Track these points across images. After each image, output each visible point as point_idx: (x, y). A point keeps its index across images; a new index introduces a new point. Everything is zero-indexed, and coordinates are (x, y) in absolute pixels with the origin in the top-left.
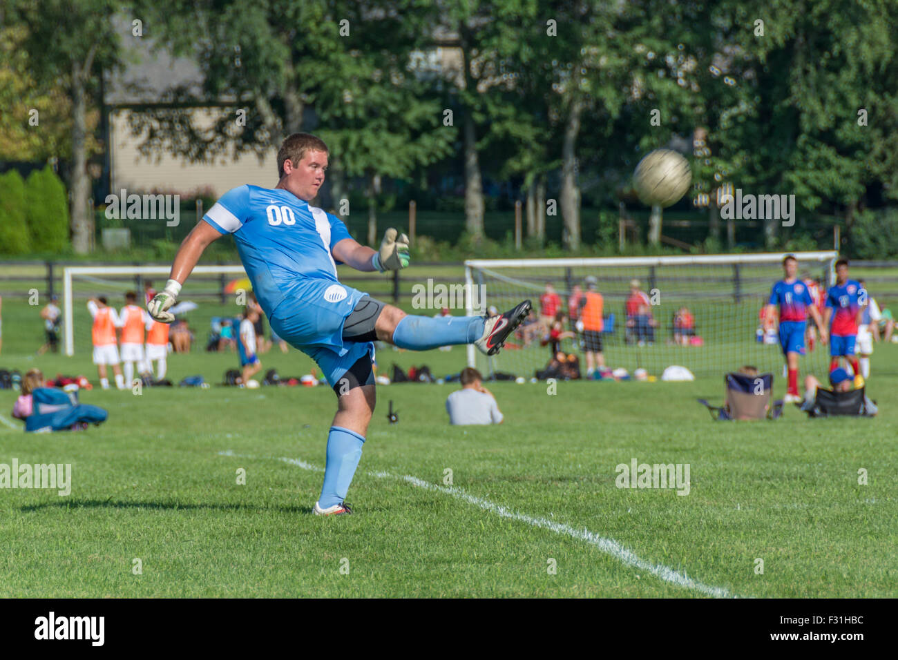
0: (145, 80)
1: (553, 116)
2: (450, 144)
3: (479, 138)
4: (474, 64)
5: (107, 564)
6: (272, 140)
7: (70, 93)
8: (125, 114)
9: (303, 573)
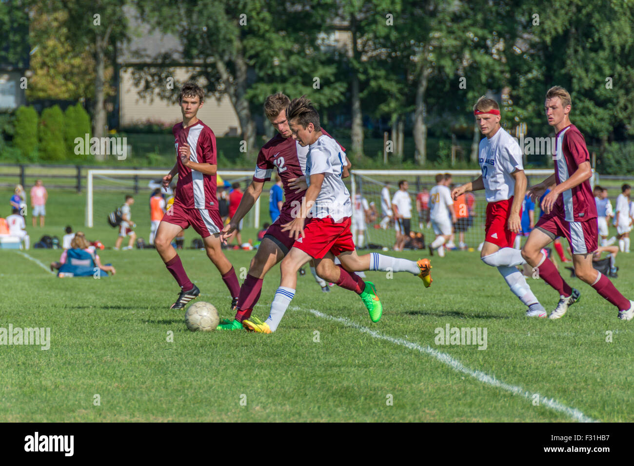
0: (145, 50)
1: (411, 77)
2: (342, 93)
3: (361, 91)
4: (359, 41)
5: (115, 364)
6: (226, 91)
7: (95, 56)
8: (130, 70)
9: (244, 372)
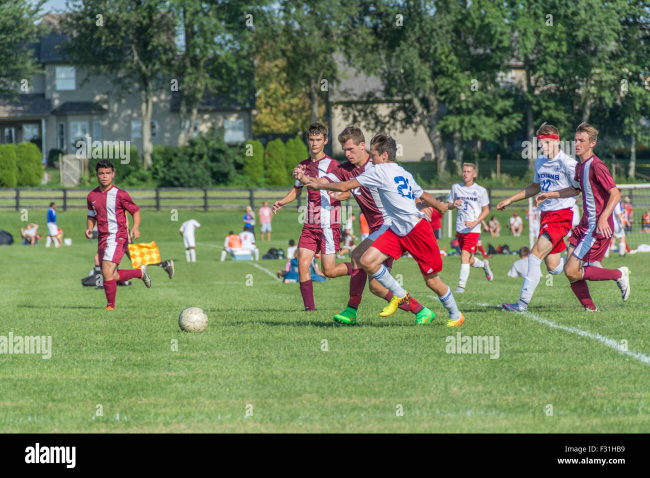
0: (352, 90)
1: (577, 107)
2: (519, 122)
3: (535, 120)
4: (532, 78)
5: (335, 355)
6: (421, 122)
7: (310, 96)
8: (340, 107)
9: (443, 359)
